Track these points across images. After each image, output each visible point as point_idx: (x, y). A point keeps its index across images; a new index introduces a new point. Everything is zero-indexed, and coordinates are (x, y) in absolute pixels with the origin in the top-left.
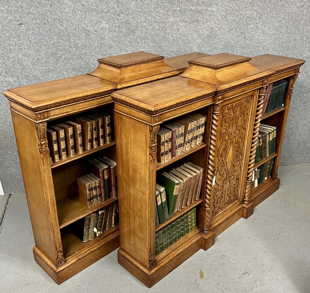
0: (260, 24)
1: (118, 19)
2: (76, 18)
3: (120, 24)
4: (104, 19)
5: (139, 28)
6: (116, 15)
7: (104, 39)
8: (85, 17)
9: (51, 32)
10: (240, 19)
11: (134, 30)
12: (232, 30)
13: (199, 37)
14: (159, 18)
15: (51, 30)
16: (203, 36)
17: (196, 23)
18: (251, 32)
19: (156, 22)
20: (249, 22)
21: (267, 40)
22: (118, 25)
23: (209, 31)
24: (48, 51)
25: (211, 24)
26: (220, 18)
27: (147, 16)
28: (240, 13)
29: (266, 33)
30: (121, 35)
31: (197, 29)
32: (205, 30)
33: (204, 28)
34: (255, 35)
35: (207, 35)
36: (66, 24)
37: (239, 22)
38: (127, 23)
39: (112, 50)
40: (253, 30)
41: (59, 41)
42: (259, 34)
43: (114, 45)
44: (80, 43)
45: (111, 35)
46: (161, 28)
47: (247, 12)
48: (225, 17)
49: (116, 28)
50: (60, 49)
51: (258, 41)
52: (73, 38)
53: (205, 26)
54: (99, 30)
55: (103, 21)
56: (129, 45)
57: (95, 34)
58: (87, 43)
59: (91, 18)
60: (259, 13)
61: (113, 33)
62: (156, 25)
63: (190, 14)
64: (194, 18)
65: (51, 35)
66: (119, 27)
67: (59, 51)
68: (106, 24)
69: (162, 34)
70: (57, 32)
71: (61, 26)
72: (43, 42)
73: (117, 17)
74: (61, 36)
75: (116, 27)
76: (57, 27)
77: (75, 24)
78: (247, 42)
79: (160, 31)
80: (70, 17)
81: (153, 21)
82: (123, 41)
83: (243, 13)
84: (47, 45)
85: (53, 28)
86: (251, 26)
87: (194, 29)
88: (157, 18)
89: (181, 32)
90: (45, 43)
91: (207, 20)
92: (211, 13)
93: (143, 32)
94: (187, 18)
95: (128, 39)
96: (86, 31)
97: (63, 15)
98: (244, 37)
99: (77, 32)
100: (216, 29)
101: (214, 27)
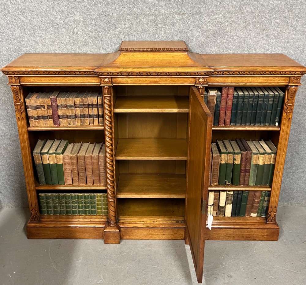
0: (290, 18)
1: (94, 10)
2: (42, 8)
3: (98, 17)
4: (77, 10)
5: (121, 22)
6: (92, 5)
7: (77, 34)
8: (53, 7)
9: (13, 25)
10: (260, 12)
11: (115, 24)
12: (249, 25)
13: (202, 34)
14: (147, 9)
15: (12, 22)
16: (207, 33)
17: (198, 17)
18: (277, 28)
19: (144, 14)
20: (274, 16)
21: (300, 39)
22: (95, 18)
24: (11, 46)
25: (218, 17)
26: (232, 10)
27: (131, 7)
28: (261, 3)
29: (299, 30)
30: (99, 29)
31: (199, 23)
32: (210, 25)
33: (209, 22)
34: (283, 32)
35: (214, 31)
36: (30, 15)
37: (258, 15)
38: (107, 15)
39: (88, 48)
40: (279, 26)
41: (22, 36)
42: (288, 32)
43: (90, 41)
44: (48, 38)
45: (86, 30)
46: (150, 22)
47: (271, 2)
48: (240, 8)
49: (92, 21)
50: (24, 45)
51: (287, 41)
52: (39, 32)
53: (211, 20)
54: (71, 23)
55: (76, 13)
56: (109, 42)
57: (65, 28)
58: (56, 39)
59: (60, 8)
60: (288, 3)
61: (88, 26)
62: (144, 18)
63: (190, 5)
64: (196, 9)
65: (13, 29)
66: (97, 20)
67: (23, 47)
68: (80, 17)
69: (151, 29)
70: (20, 25)
71: (24, 17)
72: (4, 37)
73: (93, 7)
74: (25, 30)
75: (92, 19)
76: (20, 19)
78: (271, 41)
79: (149, 25)
80: (34, 7)
81: (139, 13)
82: (101, 37)
83: (265, 4)
84: (9, 40)
85: (15, 19)
86: (277, 21)
87: (196, 24)
88: (145, 9)
89: (178, 27)
90: (7, 37)
91: (213, 12)
92: (219, 3)
93: (127, 26)
94: (185, 10)
95: (108, 35)
96: (54, 24)
97: (26, 4)
98: (267, 35)
99: (43, 25)
100: (227, 24)
101: (224, 21)
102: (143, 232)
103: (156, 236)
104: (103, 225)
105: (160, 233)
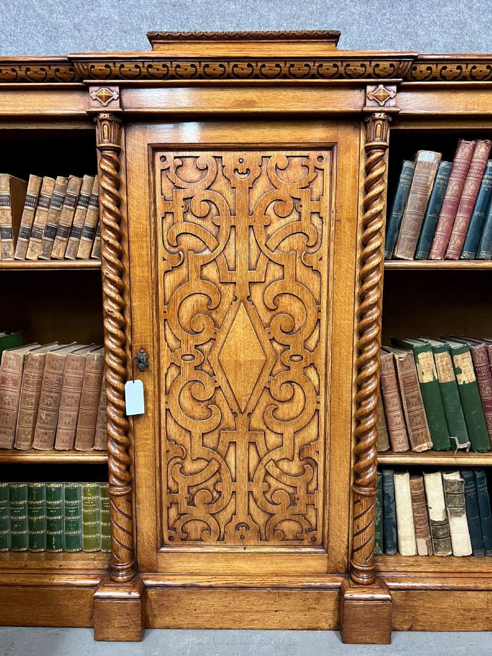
3: (156, 10)
23: (450, 34)
31: (408, 26)
32: (436, 29)
33: (433, 23)
49: (142, 22)
77: (14, 5)
87: (400, 27)
99: (19, 30)
100: (476, 27)
101: (469, 21)
102: (214, 601)
103: (254, 617)
104: (94, 579)
105: (264, 607)
